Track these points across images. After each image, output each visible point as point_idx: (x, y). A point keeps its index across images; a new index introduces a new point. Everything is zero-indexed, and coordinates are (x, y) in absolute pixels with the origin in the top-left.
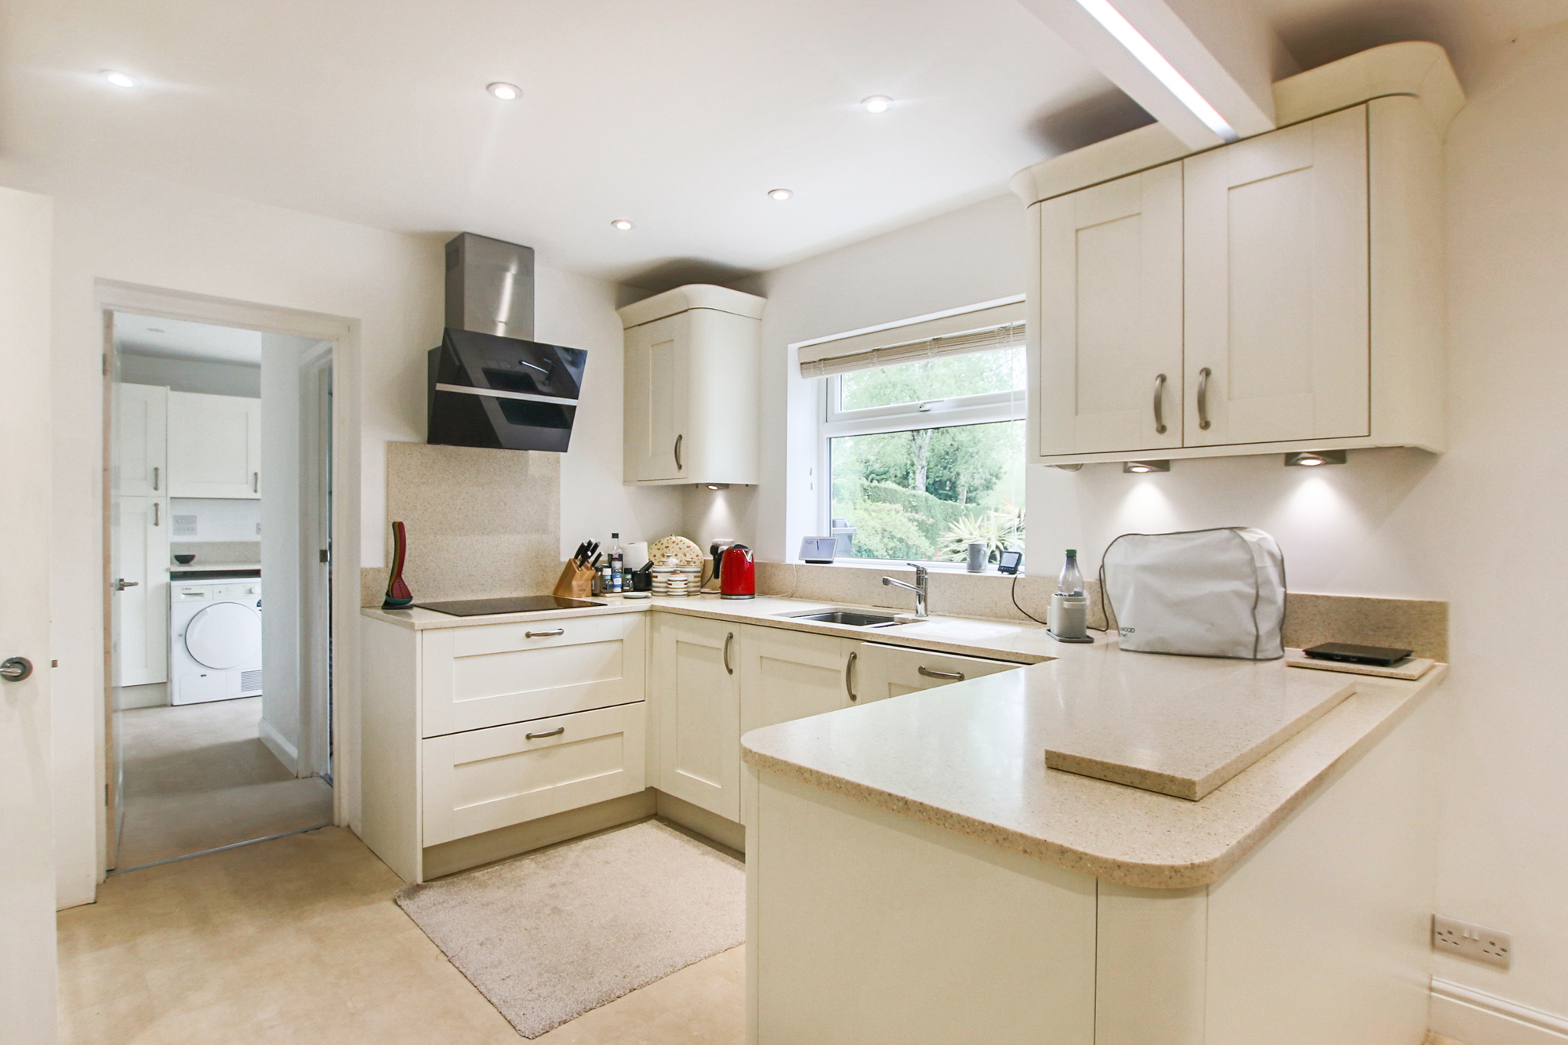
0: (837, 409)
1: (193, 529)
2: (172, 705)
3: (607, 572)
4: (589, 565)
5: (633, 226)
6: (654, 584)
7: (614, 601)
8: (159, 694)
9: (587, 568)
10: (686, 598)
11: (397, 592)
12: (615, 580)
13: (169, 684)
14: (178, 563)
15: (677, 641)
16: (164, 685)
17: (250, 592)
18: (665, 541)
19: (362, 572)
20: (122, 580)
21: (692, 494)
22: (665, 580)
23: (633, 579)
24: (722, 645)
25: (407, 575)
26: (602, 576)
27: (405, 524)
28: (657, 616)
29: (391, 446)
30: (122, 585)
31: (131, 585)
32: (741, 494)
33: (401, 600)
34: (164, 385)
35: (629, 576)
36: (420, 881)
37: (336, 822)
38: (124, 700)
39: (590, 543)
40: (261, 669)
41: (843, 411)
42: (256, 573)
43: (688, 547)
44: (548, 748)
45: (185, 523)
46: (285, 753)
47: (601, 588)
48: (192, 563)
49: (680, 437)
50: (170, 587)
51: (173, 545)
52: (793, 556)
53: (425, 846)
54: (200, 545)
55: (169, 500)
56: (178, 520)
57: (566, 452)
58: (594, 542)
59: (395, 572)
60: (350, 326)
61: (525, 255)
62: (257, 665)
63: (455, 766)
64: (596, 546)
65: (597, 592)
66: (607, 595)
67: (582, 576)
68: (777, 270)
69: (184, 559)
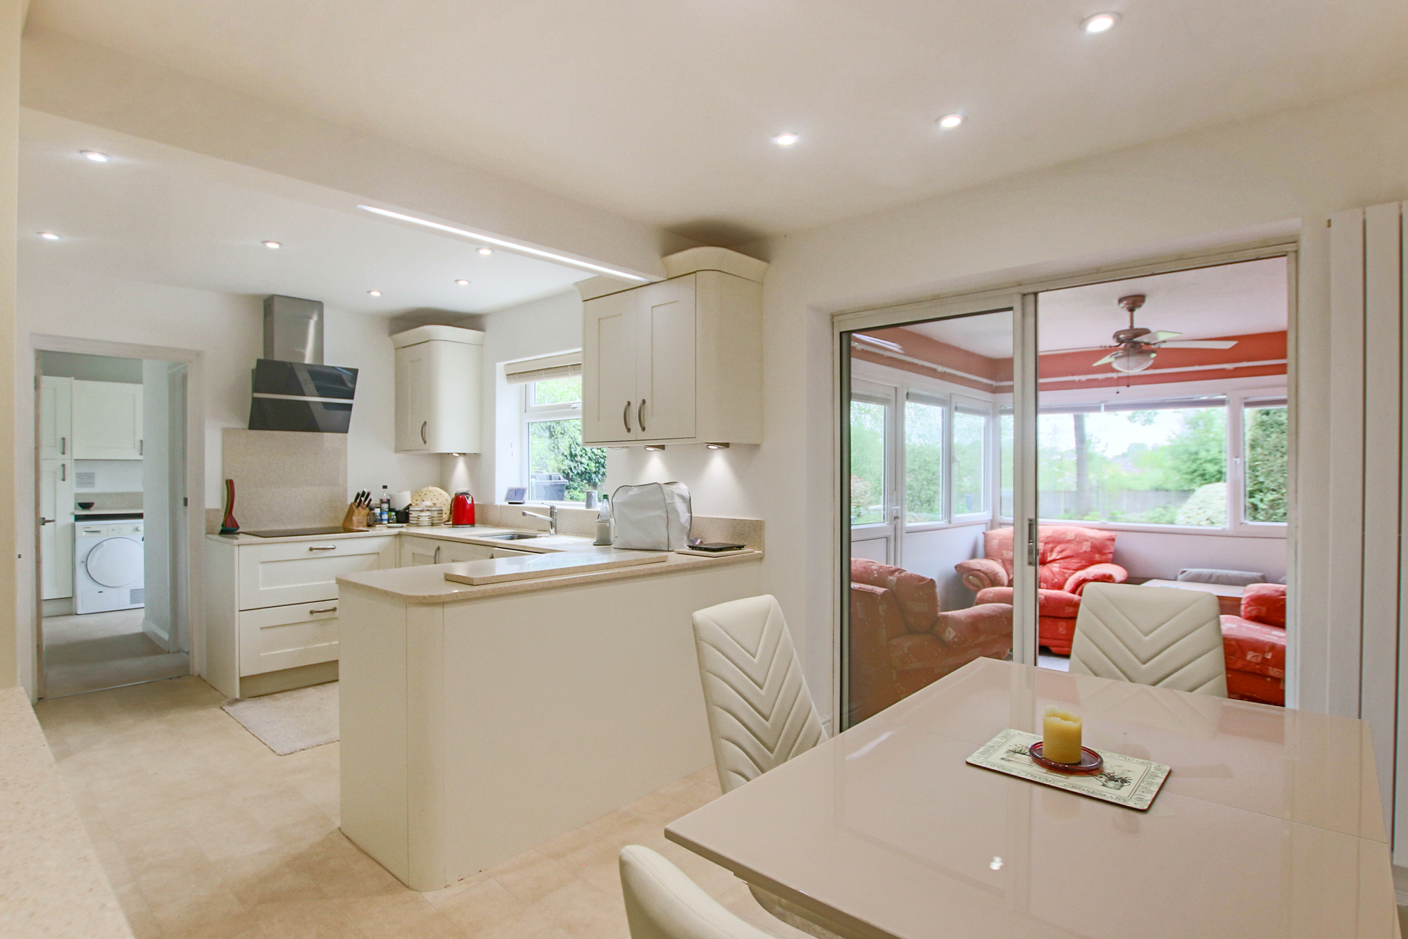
0: (533, 404)
1: (93, 483)
2: (77, 614)
3: (378, 511)
4: (365, 506)
5: (381, 294)
6: (410, 519)
7: (380, 529)
8: (67, 605)
9: (363, 508)
10: (430, 527)
11: (229, 523)
12: (383, 516)
13: (74, 598)
14: (80, 508)
15: (413, 554)
16: (70, 599)
17: (137, 529)
18: (424, 490)
19: (206, 512)
20: (44, 518)
21: (445, 460)
22: (416, 516)
23: (396, 515)
24: (433, 554)
25: (236, 513)
26: (374, 513)
27: (234, 481)
28: (404, 538)
29: (226, 432)
30: (44, 522)
31: (50, 521)
32: (473, 459)
33: (232, 529)
34: (70, 377)
35: (393, 514)
36: (238, 696)
37: (191, 673)
38: (47, 609)
39: (364, 493)
40: (143, 587)
41: (536, 405)
42: (140, 516)
43: (440, 494)
44: (325, 619)
45: (84, 479)
46: (160, 638)
47: (373, 522)
48: (92, 508)
49: (425, 423)
50: (74, 526)
51: (77, 495)
52: (500, 500)
53: (241, 676)
54: (98, 495)
55: (73, 461)
56: (79, 476)
57: (347, 432)
58: (366, 491)
59: (228, 511)
60: (198, 354)
61: (318, 305)
62: (141, 585)
63: (261, 628)
64: (369, 494)
65: (371, 523)
66: (377, 526)
67: (359, 514)
68: (487, 315)
69: (86, 506)
